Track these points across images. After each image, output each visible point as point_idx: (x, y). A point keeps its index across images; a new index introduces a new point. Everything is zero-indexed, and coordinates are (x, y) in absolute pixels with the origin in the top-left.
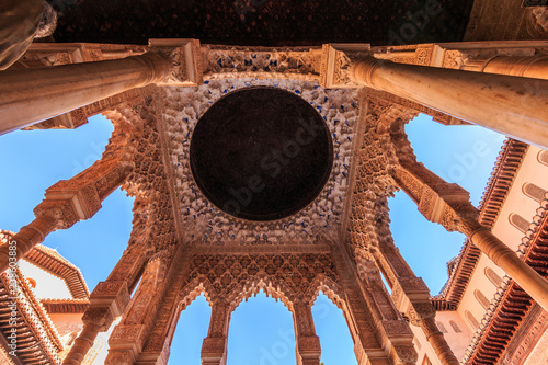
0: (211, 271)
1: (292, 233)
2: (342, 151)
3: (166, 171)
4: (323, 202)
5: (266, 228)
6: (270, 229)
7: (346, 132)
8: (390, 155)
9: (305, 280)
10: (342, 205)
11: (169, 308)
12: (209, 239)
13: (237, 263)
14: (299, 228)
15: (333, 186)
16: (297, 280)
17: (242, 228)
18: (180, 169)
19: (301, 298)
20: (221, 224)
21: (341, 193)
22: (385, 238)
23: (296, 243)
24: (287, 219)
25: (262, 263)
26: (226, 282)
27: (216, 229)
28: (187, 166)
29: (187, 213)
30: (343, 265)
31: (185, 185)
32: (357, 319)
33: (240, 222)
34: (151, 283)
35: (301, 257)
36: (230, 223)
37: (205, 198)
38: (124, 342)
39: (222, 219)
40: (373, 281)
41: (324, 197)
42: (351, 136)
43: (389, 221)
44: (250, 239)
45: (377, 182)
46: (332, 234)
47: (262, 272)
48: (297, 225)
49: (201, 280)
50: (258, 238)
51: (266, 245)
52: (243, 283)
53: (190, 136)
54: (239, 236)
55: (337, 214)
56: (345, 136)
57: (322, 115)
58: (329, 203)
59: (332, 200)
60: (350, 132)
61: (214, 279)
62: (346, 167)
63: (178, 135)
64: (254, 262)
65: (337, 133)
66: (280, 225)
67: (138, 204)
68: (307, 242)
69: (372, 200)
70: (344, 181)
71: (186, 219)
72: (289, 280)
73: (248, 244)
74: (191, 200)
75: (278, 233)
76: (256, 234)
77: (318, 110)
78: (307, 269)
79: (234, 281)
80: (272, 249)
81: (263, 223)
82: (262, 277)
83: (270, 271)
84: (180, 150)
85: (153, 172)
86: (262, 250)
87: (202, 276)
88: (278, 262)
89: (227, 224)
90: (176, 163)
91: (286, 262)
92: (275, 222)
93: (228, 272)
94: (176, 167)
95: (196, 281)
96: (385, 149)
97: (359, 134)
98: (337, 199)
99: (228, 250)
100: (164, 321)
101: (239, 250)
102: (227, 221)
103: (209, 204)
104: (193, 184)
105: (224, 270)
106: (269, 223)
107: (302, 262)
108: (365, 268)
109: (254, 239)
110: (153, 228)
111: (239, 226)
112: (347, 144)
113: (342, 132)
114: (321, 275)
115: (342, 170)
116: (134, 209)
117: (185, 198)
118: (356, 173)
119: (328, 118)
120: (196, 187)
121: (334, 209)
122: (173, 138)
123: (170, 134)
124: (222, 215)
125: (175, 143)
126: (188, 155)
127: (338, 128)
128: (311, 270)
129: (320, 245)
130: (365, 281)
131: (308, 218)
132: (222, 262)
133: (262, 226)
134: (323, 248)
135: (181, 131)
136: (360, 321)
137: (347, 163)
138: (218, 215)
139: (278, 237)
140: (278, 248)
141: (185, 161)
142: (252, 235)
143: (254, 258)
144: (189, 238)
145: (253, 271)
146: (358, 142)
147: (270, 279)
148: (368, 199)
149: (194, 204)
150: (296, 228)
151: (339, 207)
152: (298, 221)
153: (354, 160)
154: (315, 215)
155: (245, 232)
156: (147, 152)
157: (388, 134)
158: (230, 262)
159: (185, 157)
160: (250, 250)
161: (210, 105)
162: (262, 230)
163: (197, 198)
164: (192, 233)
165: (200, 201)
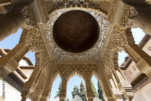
0: (61, 69)
1: (85, 57)
2: (103, 33)
3: (45, 41)
4: (95, 48)
5: (77, 55)
6: (78, 56)
7: (106, 27)
8: (124, 40)
9: (89, 73)
10: (101, 50)
11: (49, 82)
12: (60, 59)
13: (69, 67)
14: (87, 56)
15: (99, 44)
16: (86, 72)
17: (70, 56)
18: (50, 39)
19: (87, 78)
20: (64, 54)
21: (101, 46)
22: (116, 65)
23: (86, 60)
24: (83, 53)
25: (76, 66)
26: (66, 73)
27: (62, 56)
28: (52, 38)
29: (53, 52)
30: (100, 68)
31: (52, 44)
32: (104, 86)
33: (69, 53)
34: (44, 75)
35: (88, 64)
36: (67, 54)
37: (58, 47)
38: (37, 95)
39: (64, 53)
40: (110, 75)
41: (95, 47)
42: (107, 28)
43: (118, 60)
44: (73, 59)
45: (116, 48)
46: (97, 58)
47: (76, 70)
48: (87, 55)
49: (59, 72)
50: (75, 58)
51: (77, 61)
52: (71, 74)
53: (52, 28)
54: (69, 58)
55: (99, 52)
56: (105, 28)
57: (97, 20)
58: (97, 49)
59: (98, 48)
60: (107, 27)
61: (62, 72)
62: (104, 39)
63: (47, 28)
64: (74, 66)
65: (102, 27)
66: (81, 54)
67: (36, 54)
68: (89, 60)
69: (113, 53)
70: (103, 43)
71: (53, 54)
72: (84, 72)
73: (72, 60)
74: (54, 48)
75: (81, 57)
76: (74, 57)
77: (96, 19)
78: (89, 69)
79: (68, 73)
80: (79, 62)
81: (76, 54)
82: (76, 71)
83: (79, 69)
84: (49, 33)
85: (40, 43)
86: (76, 62)
87: (59, 71)
88: (81, 66)
89: (65, 54)
90: (48, 38)
91: (83, 66)
92: (80, 53)
93: (66, 70)
94: (48, 39)
95: (57, 72)
96: (122, 37)
97: (111, 29)
98: (99, 48)
99: (66, 62)
100: (48, 86)
101: (69, 62)
102: (65, 53)
103: (60, 49)
104: (54, 43)
105: (65, 69)
106: (78, 53)
107: (88, 66)
108: (108, 71)
109: (74, 59)
110: (42, 61)
111: (69, 55)
112: (105, 31)
113: (104, 27)
114: (93, 71)
115: (102, 39)
116: (35, 55)
117: (52, 47)
118: (108, 42)
119: (99, 22)
120: (56, 44)
121: (98, 50)
122: (46, 30)
123: (45, 28)
124: (64, 52)
125: (47, 31)
126: (52, 34)
127: (103, 26)
128: (91, 69)
129: (93, 61)
130: (107, 75)
131: (90, 53)
132: (64, 66)
133: (76, 55)
134: (94, 62)
135: (48, 27)
136: (105, 87)
137: (104, 37)
138: (63, 52)
139: (81, 58)
140: (81, 62)
141: (51, 37)
142: (73, 58)
143: (74, 65)
144: (54, 59)
145: (74, 69)
146: (110, 31)
147: (78, 72)
148: (112, 52)
149: (55, 49)
150: (86, 56)
151: (100, 50)
152: (87, 53)
153: (108, 37)
154: (92, 52)
155: (71, 57)
156: (36, 37)
157: (125, 32)
158: (67, 66)
159: (51, 35)
160: (72, 62)
161: (58, 17)
162: (76, 56)
163: (56, 47)
164: (55, 57)
165: (57, 48)
